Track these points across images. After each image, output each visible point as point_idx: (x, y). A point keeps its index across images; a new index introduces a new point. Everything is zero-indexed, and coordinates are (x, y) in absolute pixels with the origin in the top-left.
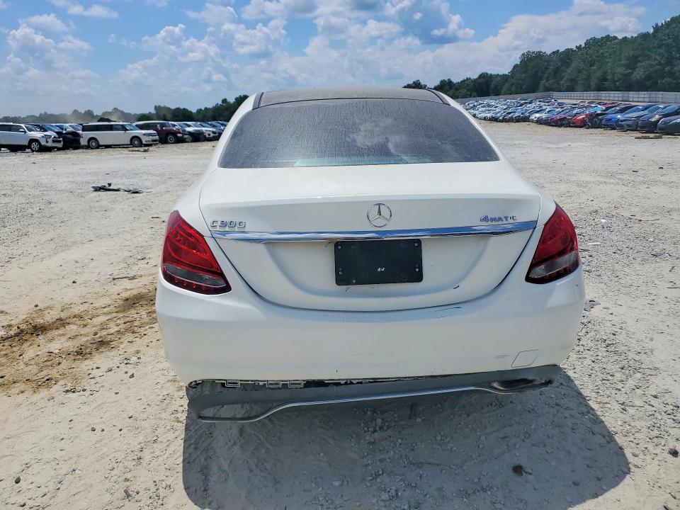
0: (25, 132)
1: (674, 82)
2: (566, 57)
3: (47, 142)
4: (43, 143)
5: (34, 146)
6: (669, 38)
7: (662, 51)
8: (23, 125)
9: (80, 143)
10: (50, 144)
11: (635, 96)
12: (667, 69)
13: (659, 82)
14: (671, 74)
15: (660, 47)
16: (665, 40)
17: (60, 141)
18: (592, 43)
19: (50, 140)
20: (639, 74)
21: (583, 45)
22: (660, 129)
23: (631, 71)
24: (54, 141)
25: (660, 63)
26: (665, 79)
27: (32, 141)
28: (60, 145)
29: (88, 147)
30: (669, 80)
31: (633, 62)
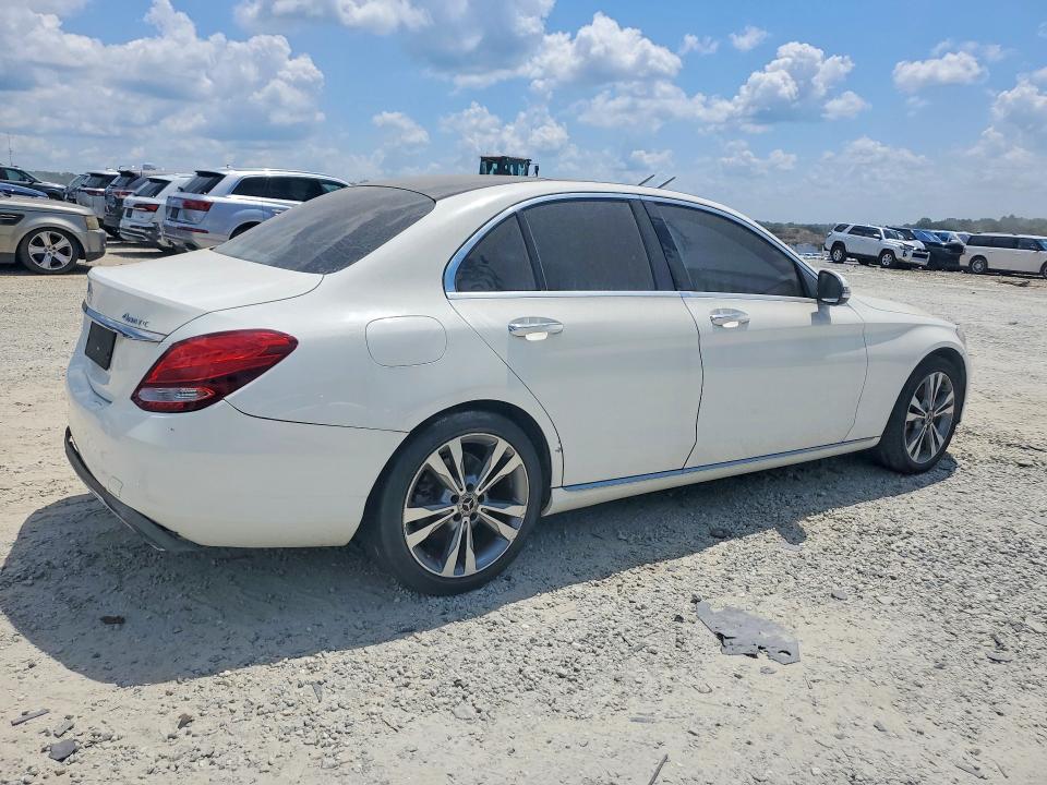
0: (881, 239)
3: (905, 255)
4: (899, 256)
5: (886, 259)
8: (881, 229)
9: (958, 263)
10: (909, 259)
17: (925, 257)
19: (910, 253)
24: (914, 255)
27: (885, 251)
28: (924, 262)
29: (968, 270)
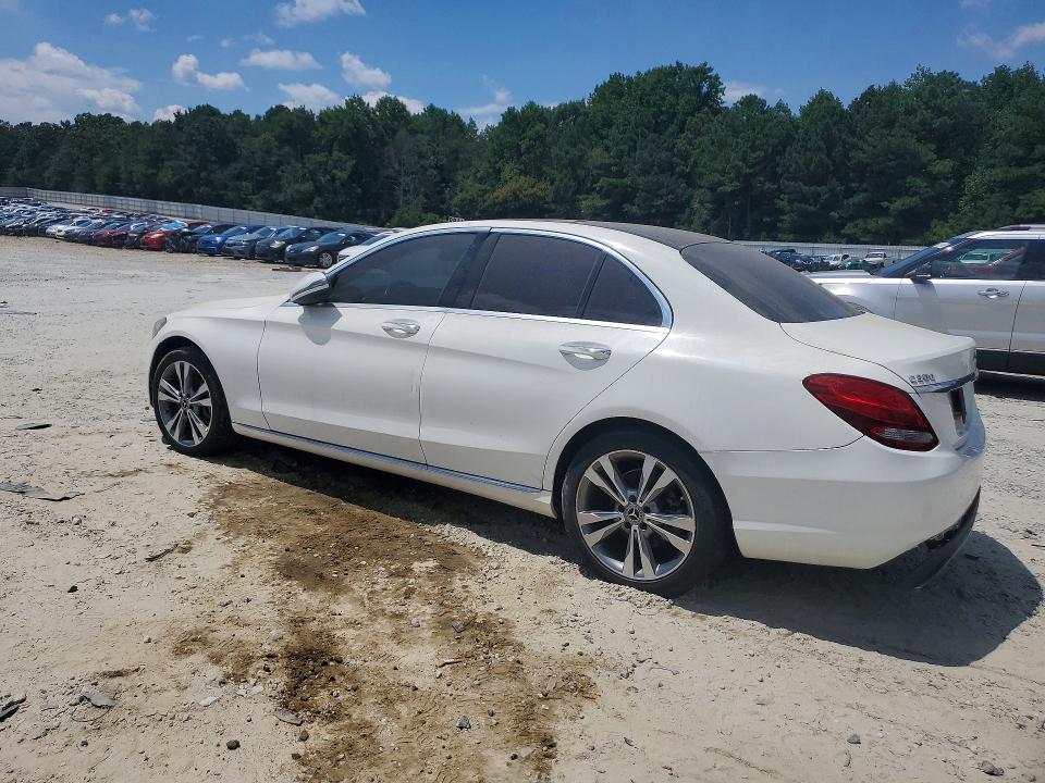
1: (214, 193)
2: (47, 136)
6: (200, 134)
7: (193, 149)
11: (166, 207)
12: (203, 174)
13: (195, 190)
14: (209, 183)
15: (190, 142)
16: (194, 135)
18: (86, 121)
20: (165, 177)
21: (73, 122)
22: (289, 259)
23: (154, 171)
25: (191, 166)
26: (202, 188)
30: (208, 190)
31: (156, 160)
